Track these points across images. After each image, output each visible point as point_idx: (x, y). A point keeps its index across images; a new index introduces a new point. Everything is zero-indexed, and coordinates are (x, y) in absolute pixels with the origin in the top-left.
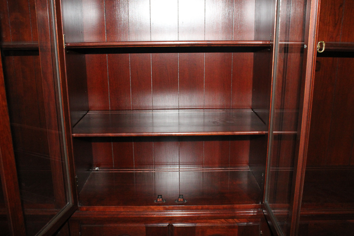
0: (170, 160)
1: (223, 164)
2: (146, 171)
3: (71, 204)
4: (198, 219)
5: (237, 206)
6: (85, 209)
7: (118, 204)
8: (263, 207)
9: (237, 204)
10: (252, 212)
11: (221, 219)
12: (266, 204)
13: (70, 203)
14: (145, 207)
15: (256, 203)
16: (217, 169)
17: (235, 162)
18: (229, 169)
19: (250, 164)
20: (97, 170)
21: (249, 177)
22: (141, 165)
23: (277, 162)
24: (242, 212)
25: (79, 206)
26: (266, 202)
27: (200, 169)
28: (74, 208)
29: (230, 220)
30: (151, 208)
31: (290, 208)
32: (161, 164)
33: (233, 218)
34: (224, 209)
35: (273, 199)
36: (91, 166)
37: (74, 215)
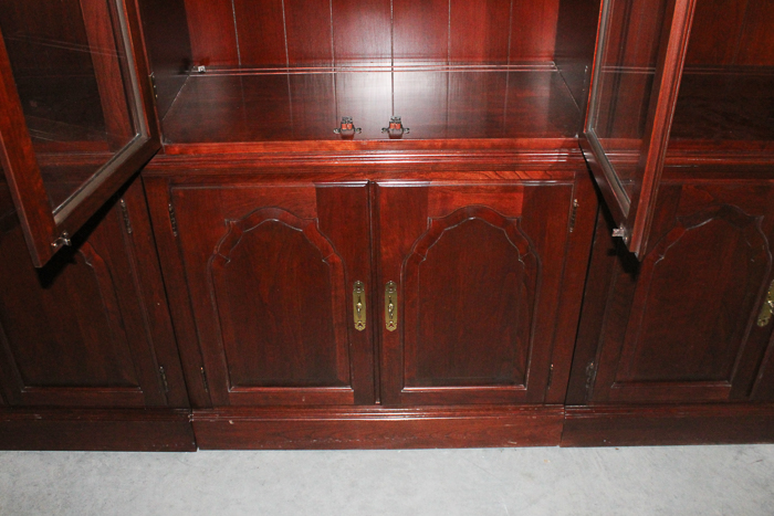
0: (371, 49)
1: (494, 55)
2: (316, 70)
3: (144, 136)
4: (435, 171)
5: (524, 141)
6: (177, 149)
7: (252, 138)
8: (585, 143)
9: (523, 136)
10: (555, 157)
11: (488, 170)
12: (590, 136)
13: (142, 134)
14: (313, 142)
15: (567, 136)
16: (481, 68)
17: (522, 53)
18: (508, 68)
19: (556, 57)
20: (202, 73)
21: (552, 84)
22: (303, 58)
23: (618, 55)
24: (534, 157)
25: (163, 144)
26: (591, 130)
27: (440, 65)
28: (151, 149)
29: (507, 173)
30: (327, 146)
31: (644, 148)
32: (350, 57)
33: (513, 168)
34: (494, 147)
35: (607, 130)
36: (186, 64)
37: (154, 163)
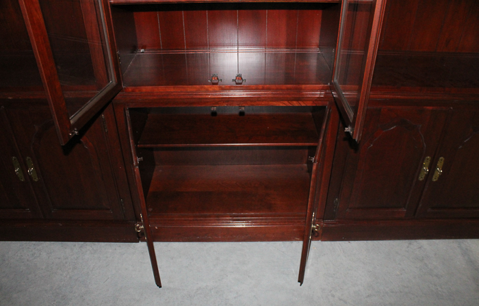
0: (227, 41)
1: (290, 45)
2: (200, 52)
3: (114, 83)
4: (258, 101)
5: (303, 86)
6: (130, 90)
7: (167, 84)
8: (333, 88)
9: (303, 84)
10: (318, 94)
11: (285, 100)
12: (335, 83)
13: (113, 81)
14: (198, 86)
15: (324, 84)
16: (284, 51)
17: (303, 43)
18: (296, 51)
19: (319, 46)
20: (143, 52)
21: (318, 59)
22: (193, 45)
23: (349, 45)
24: (309, 94)
25: (123, 87)
26: (336, 80)
27: (262, 49)
28: (117, 89)
29: (294, 102)
30: (205, 88)
31: (359, 90)
32: (217, 45)
33: (298, 100)
34: (288, 89)
35: (344, 81)
36: (135, 48)
37: (118, 96)
